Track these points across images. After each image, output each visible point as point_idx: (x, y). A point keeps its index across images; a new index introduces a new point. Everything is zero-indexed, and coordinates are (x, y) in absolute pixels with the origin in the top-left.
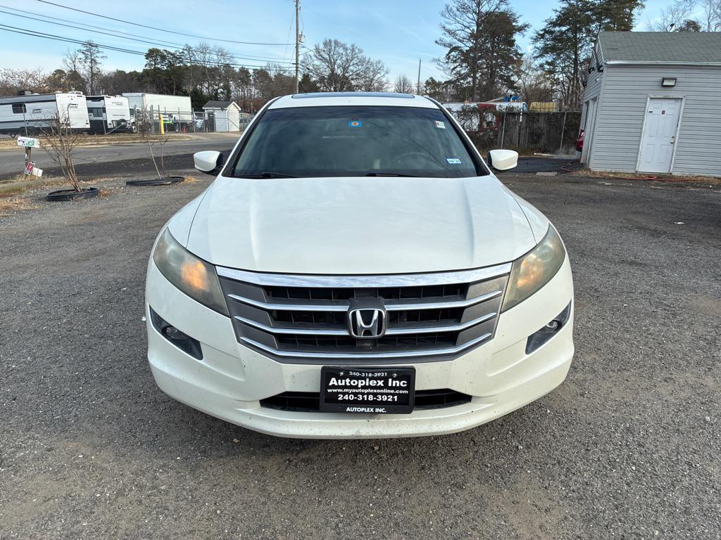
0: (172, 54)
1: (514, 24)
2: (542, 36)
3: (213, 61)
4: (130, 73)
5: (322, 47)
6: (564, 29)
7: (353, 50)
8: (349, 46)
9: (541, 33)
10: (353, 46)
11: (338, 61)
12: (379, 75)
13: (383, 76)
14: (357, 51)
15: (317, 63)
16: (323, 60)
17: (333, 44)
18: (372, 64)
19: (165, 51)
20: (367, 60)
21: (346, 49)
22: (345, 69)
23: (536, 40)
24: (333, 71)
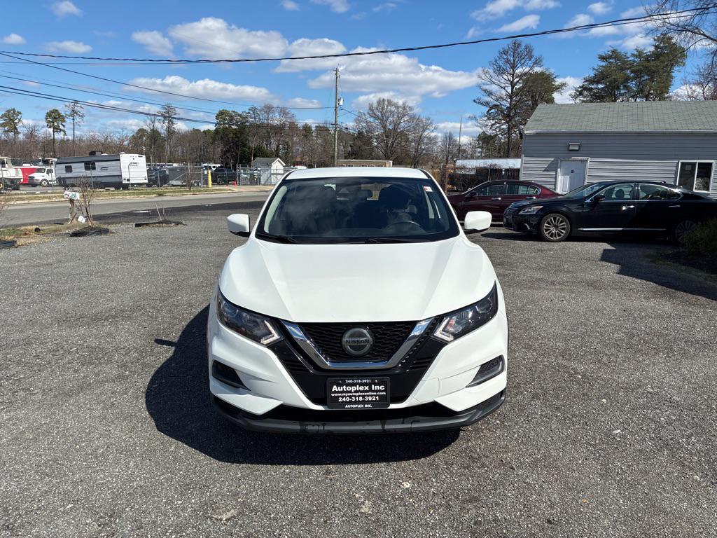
0: (239, 115)
1: (553, 83)
2: (581, 93)
3: (276, 120)
4: (204, 132)
5: (375, 105)
6: (600, 86)
7: (404, 108)
8: (400, 104)
9: (580, 89)
10: (404, 104)
11: (391, 119)
12: (427, 132)
13: (432, 132)
14: (408, 109)
15: (371, 120)
16: (376, 117)
17: (386, 103)
18: (421, 121)
19: (234, 112)
20: (417, 117)
21: (397, 107)
22: (396, 124)
23: (575, 97)
24: (384, 127)
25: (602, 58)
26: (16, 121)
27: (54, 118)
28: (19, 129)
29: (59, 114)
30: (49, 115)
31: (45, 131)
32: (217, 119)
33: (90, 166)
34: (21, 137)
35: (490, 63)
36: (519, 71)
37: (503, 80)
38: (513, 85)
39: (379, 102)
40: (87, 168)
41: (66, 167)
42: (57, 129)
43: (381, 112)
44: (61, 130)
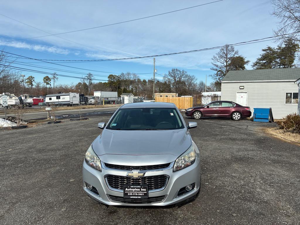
0: (117, 76)
1: (244, 61)
2: (256, 65)
3: (132, 78)
4: (104, 83)
5: (171, 71)
6: (264, 62)
7: (183, 72)
8: (181, 71)
9: (255, 63)
10: (183, 70)
11: (177, 76)
12: (193, 81)
13: (195, 81)
14: (184, 72)
15: (169, 77)
16: (172, 76)
17: (175, 70)
18: (190, 77)
19: (115, 75)
20: (189, 75)
21: (180, 72)
22: (180, 79)
23: (254, 66)
24: (175, 80)
25: (264, 50)
26: (32, 81)
27: (47, 79)
28: (33, 84)
29: (49, 78)
30: (45, 78)
31: (43, 84)
32: (108, 78)
33: (58, 98)
34: (34, 87)
35: (217, 54)
36: (229, 56)
37: (222, 60)
38: (226, 62)
39: (172, 70)
40: (57, 99)
41: (49, 98)
42: (48, 84)
43: (174, 74)
44: (49, 84)
